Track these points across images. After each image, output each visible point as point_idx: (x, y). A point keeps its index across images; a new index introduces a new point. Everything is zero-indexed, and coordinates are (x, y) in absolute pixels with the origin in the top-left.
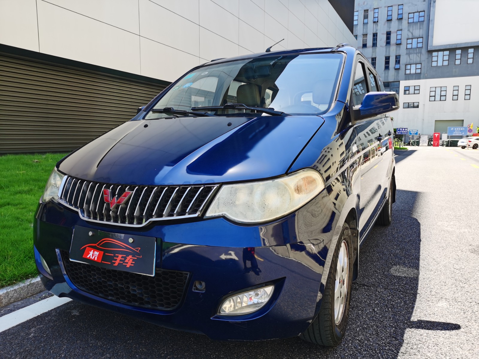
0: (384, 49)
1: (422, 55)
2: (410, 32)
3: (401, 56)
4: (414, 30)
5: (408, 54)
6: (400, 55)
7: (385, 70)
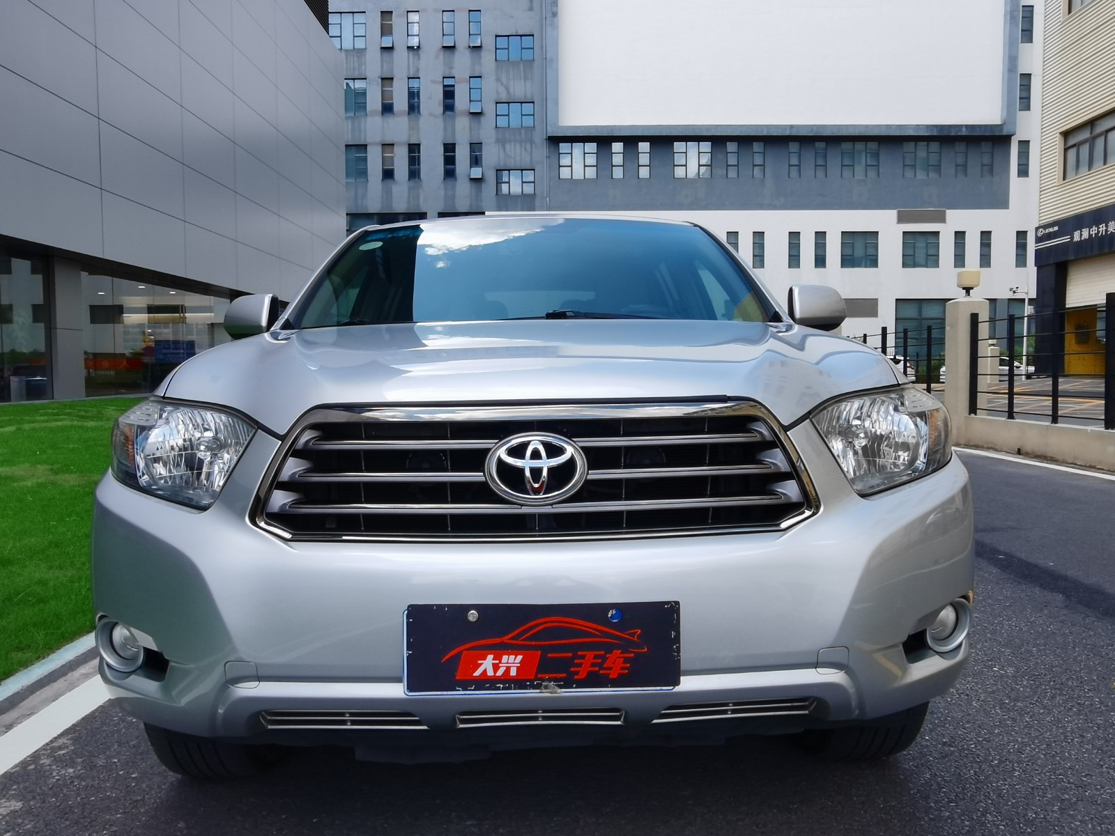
0: (439, 122)
1: (534, 147)
2: (502, 84)
3: (483, 144)
4: (512, 81)
5: (502, 142)
6: (481, 143)
7: (444, 179)
